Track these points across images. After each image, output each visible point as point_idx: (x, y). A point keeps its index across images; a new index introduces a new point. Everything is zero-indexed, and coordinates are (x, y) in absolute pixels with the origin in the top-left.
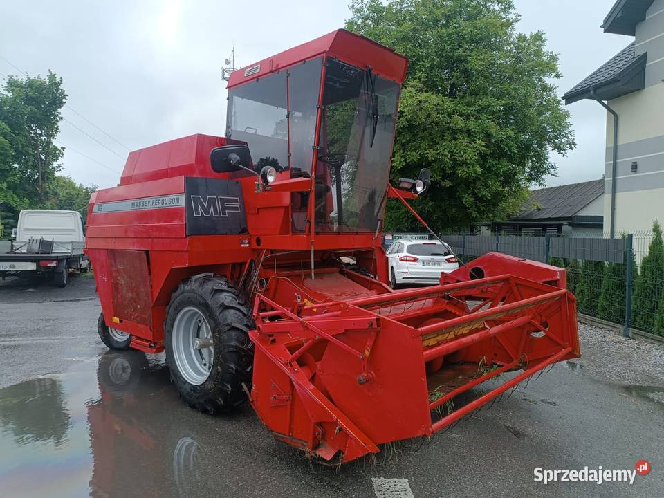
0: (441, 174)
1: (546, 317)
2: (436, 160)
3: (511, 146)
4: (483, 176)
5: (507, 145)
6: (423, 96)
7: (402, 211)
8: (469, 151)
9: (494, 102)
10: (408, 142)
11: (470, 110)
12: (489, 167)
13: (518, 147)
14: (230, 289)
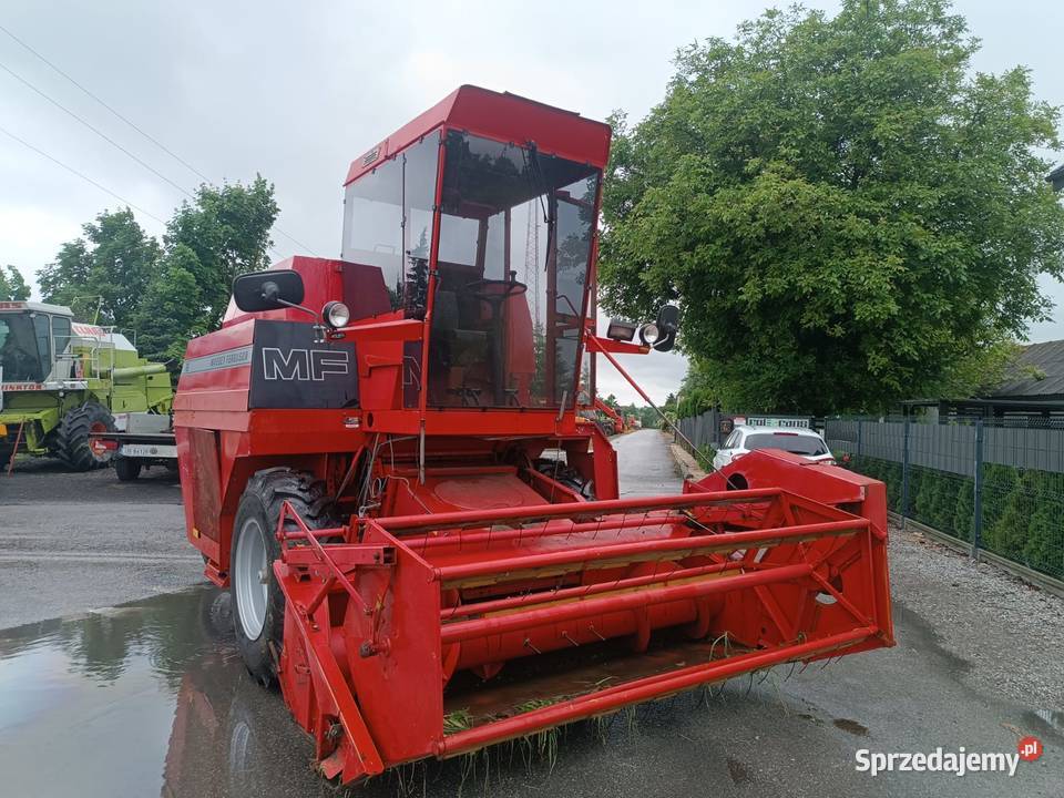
0: (828, 315)
1: (839, 567)
2: (815, 292)
3: (956, 269)
4: (905, 319)
5: (947, 265)
6: (787, 186)
7: (763, 378)
8: (875, 274)
9: (924, 192)
10: (770, 262)
11: (877, 207)
12: (917, 304)
13: (970, 269)
14: (300, 494)
